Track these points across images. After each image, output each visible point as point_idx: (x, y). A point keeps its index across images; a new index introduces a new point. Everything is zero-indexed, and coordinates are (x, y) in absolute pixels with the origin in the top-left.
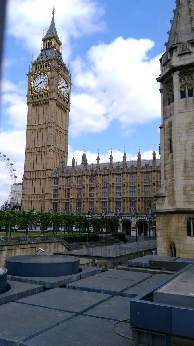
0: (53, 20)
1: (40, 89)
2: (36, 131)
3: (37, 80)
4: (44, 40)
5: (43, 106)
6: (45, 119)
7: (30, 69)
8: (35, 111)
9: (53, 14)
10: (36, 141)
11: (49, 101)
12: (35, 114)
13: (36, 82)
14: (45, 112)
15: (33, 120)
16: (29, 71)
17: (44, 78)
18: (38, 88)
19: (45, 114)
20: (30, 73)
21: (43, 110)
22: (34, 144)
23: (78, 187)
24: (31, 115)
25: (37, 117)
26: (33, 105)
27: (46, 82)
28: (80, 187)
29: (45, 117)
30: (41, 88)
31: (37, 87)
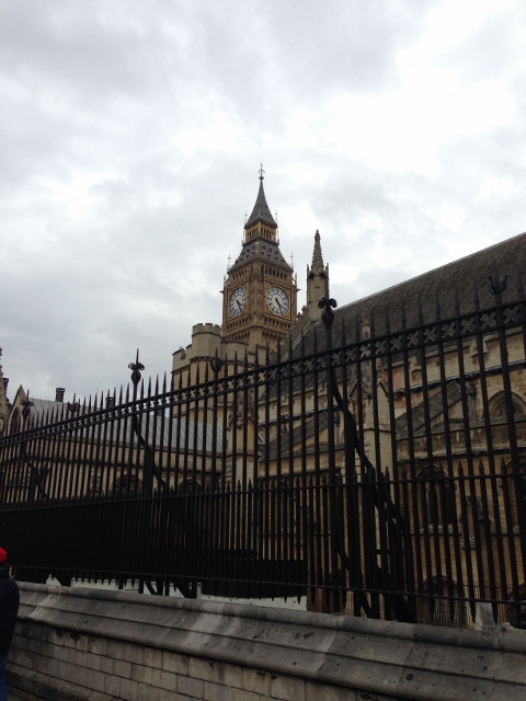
0: (261, 189)
1: (238, 312)
4: (247, 227)
7: (226, 281)
9: (261, 178)
11: (249, 332)
13: (233, 301)
16: (224, 285)
17: (242, 294)
18: (235, 311)
20: (225, 288)
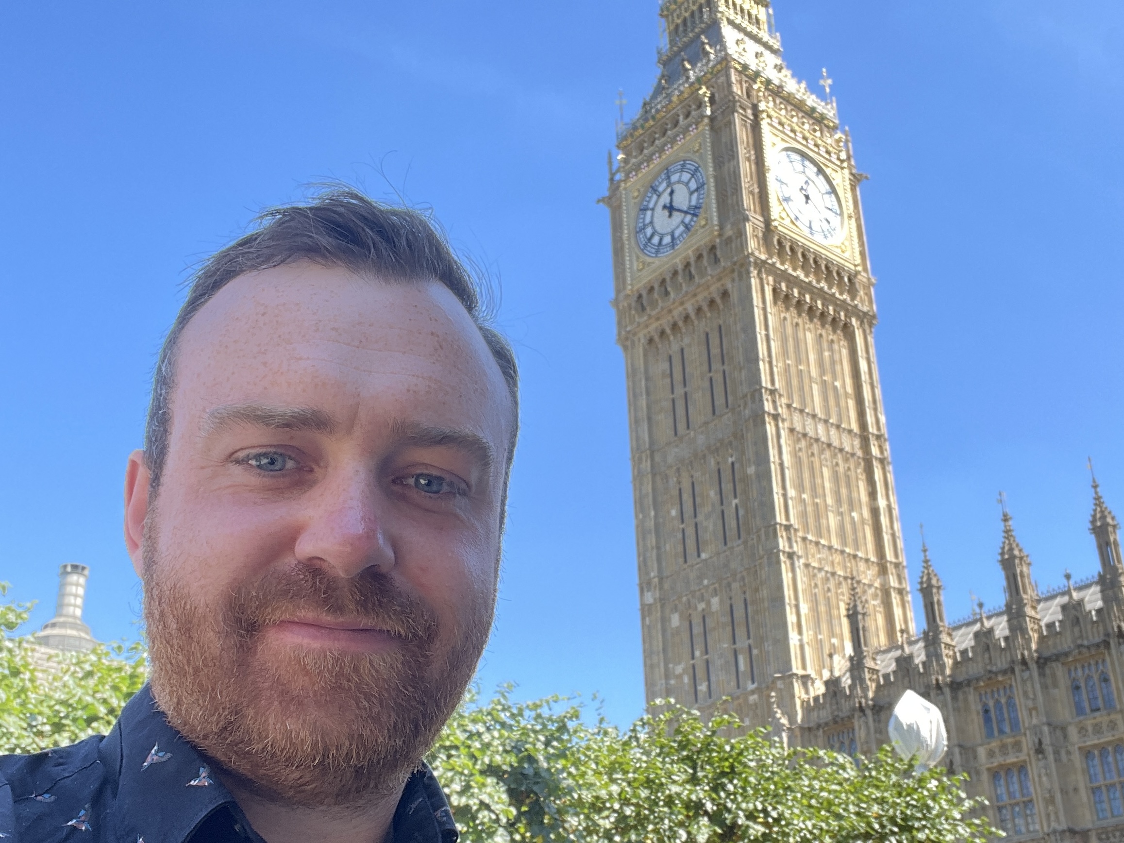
1: (673, 238)
2: (685, 475)
3: (651, 205)
5: (701, 326)
6: (719, 389)
7: (615, 168)
8: (666, 365)
10: (690, 531)
11: (729, 286)
12: (669, 380)
13: (649, 213)
14: (715, 351)
15: (661, 417)
16: (612, 180)
17: (686, 176)
18: (661, 240)
19: (716, 365)
20: (614, 186)
21: (704, 348)
22: (680, 548)
23: (998, 760)
24: (648, 393)
25: (679, 391)
26: (651, 341)
27: (697, 190)
28: (1011, 759)
29: (718, 378)
30: (677, 233)
31: (656, 240)
